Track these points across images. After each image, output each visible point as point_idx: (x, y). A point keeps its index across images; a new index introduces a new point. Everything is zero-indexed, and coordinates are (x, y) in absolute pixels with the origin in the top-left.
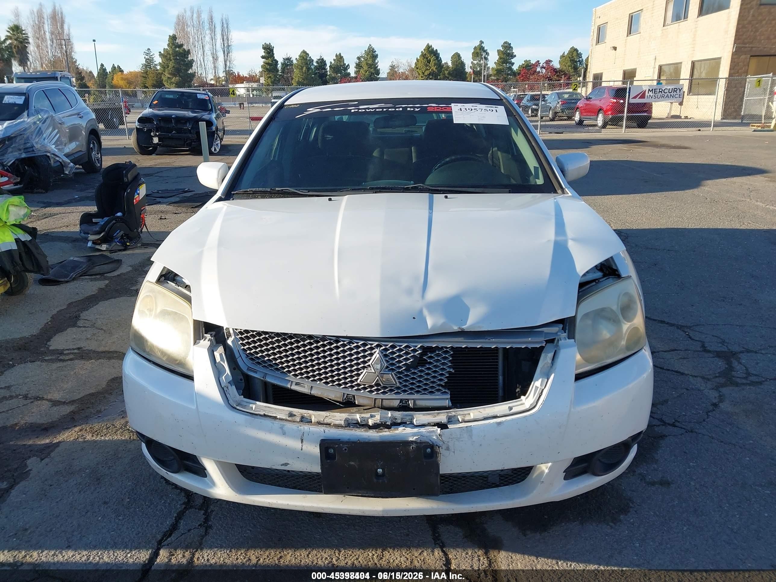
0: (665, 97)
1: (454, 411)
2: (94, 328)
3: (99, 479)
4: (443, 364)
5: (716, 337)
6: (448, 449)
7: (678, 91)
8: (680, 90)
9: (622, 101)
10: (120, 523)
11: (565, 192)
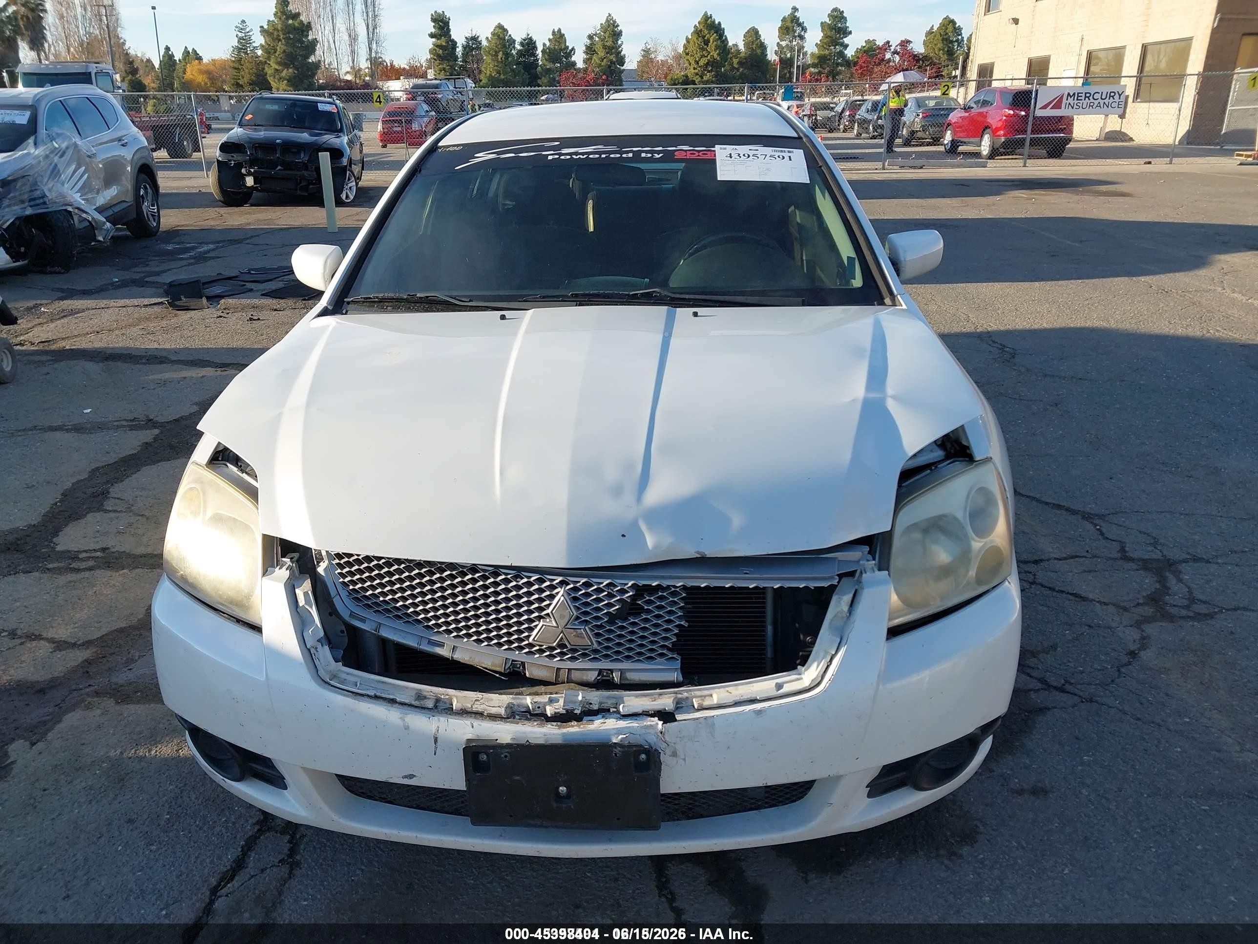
0: (1094, 107)
1: (687, 691)
2: (131, 514)
3: (123, 780)
4: (670, 613)
5: (1145, 533)
6: (674, 754)
7: (1117, 96)
8: (1120, 95)
9: (1023, 113)
10: (152, 857)
11: (897, 303)
